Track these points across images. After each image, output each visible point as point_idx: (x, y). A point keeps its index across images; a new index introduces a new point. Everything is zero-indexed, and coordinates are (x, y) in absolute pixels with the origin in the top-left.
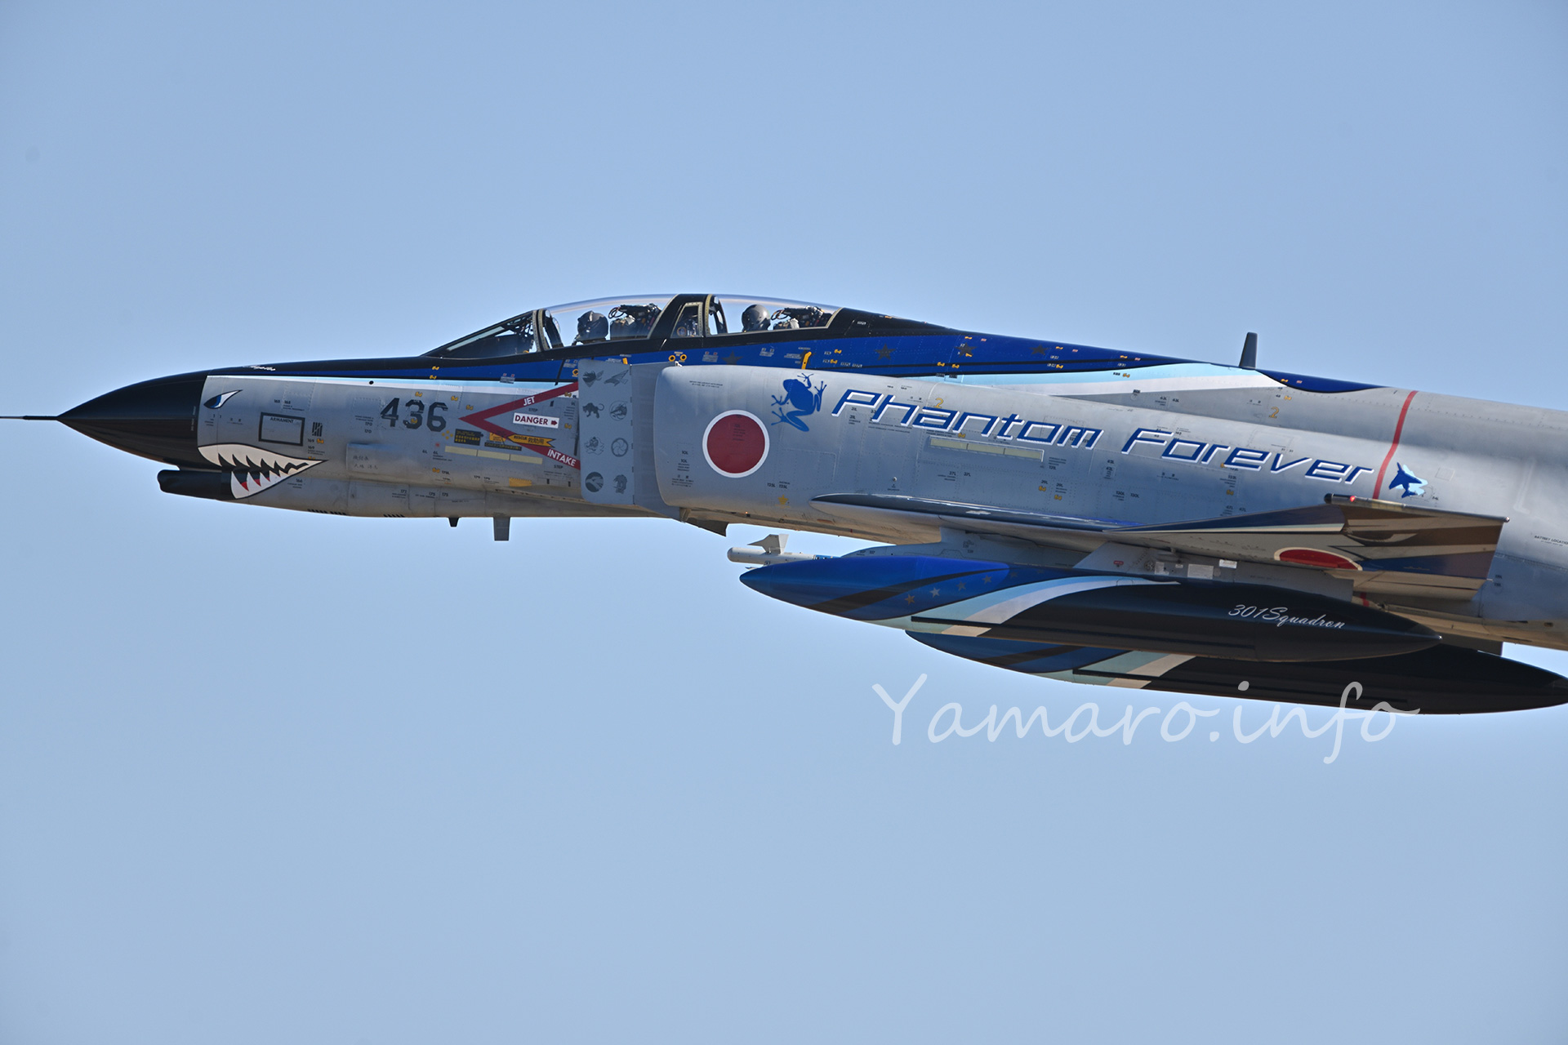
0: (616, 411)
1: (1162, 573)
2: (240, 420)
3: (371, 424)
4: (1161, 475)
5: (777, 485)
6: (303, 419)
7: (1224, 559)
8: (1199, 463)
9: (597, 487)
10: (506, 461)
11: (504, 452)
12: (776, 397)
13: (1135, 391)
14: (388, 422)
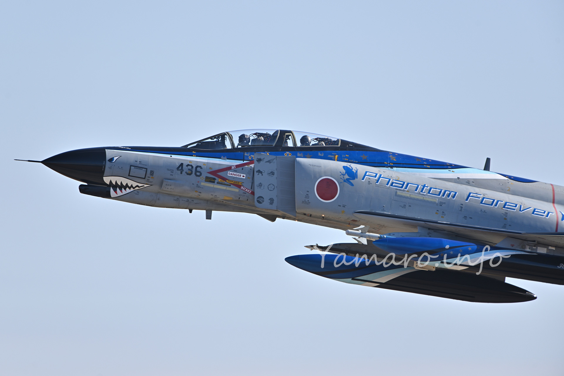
0: (270, 173)
1: (528, 250)
2: (122, 167)
3: (173, 172)
4: (480, 210)
5: (342, 206)
6: (147, 169)
7: (551, 246)
8: (494, 207)
9: (261, 202)
10: (224, 190)
11: (224, 186)
12: (342, 172)
13: (458, 178)
14: (179, 172)
